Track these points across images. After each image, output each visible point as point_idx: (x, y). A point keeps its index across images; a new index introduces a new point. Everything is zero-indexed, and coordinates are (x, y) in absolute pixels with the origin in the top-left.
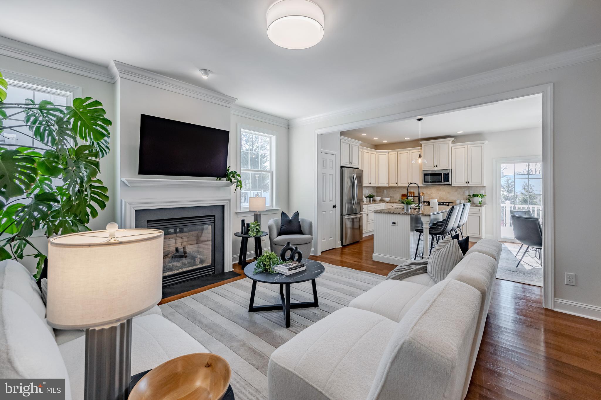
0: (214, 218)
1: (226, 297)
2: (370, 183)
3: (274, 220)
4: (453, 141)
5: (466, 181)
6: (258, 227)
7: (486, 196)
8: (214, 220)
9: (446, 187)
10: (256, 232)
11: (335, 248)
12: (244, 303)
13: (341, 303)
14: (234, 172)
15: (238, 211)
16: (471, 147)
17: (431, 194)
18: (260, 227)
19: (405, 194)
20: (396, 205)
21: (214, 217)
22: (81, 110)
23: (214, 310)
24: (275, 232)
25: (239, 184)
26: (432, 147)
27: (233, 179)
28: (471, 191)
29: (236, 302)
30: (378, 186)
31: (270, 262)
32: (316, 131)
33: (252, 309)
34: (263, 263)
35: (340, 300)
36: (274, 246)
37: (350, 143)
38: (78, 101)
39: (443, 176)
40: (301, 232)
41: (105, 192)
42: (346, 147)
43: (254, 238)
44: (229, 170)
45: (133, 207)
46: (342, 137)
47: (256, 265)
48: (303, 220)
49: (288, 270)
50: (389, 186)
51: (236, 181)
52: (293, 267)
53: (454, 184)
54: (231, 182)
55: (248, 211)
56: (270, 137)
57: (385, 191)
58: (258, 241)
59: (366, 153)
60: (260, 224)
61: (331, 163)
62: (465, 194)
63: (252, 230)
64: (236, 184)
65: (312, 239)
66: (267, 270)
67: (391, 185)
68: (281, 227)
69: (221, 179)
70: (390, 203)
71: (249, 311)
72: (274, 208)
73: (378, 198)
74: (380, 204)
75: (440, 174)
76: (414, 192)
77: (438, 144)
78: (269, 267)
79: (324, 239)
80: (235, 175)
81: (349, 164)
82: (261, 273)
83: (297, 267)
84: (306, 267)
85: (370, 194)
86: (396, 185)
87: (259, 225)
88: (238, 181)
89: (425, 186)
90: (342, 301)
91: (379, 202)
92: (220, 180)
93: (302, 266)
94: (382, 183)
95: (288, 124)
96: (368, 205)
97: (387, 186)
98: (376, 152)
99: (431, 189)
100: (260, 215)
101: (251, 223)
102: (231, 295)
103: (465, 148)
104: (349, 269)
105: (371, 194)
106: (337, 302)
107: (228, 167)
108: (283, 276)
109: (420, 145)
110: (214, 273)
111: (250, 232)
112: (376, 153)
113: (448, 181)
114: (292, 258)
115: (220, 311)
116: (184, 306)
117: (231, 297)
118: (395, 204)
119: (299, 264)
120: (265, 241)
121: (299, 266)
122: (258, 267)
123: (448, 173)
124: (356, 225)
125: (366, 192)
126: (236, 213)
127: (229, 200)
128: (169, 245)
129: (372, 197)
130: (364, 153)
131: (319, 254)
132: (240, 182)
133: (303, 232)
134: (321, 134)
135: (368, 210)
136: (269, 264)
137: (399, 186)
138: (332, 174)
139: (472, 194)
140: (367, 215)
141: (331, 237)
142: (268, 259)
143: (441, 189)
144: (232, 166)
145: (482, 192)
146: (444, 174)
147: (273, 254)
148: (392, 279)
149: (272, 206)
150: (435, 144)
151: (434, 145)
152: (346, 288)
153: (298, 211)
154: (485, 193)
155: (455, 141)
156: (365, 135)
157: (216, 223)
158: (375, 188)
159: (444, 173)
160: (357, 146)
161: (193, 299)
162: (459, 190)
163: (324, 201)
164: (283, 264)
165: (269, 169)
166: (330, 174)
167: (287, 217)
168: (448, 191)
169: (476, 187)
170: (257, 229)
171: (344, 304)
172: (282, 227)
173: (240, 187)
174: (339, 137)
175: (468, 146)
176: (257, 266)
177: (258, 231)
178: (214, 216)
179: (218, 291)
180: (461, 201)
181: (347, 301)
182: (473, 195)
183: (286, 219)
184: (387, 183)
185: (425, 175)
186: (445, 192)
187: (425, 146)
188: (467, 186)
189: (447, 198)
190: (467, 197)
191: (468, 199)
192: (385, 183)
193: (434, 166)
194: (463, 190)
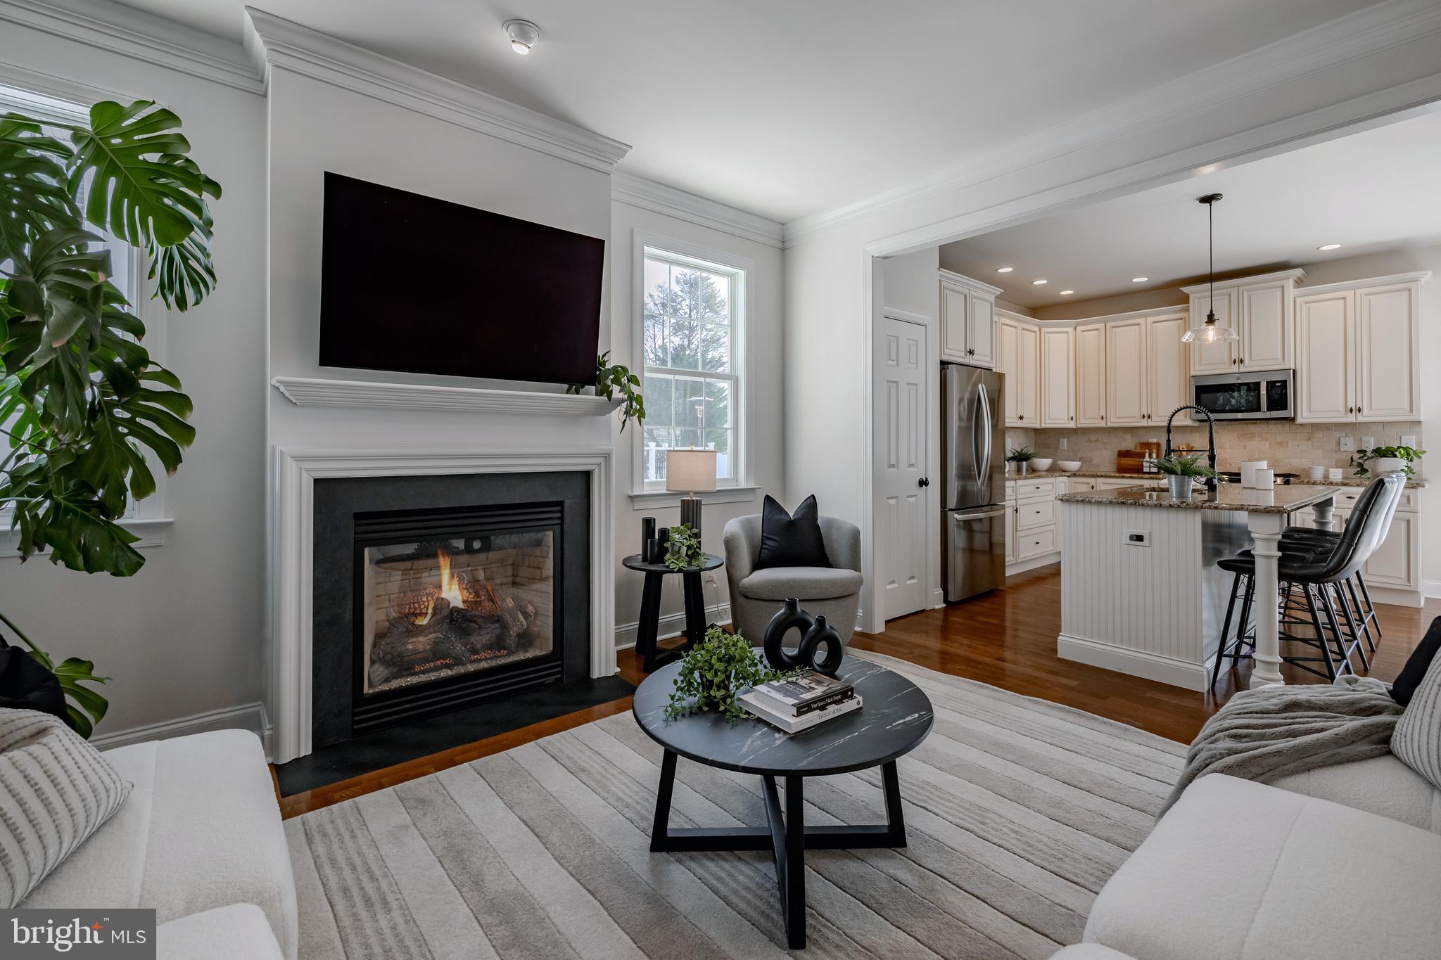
0: (562, 512)
1: (583, 776)
2: (1021, 418)
3: (742, 522)
4: (1299, 279)
5: (1351, 404)
6: (693, 542)
7: (1423, 451)
8: (562, 518)
9: (1274, 428)
10: (687, 555)
11: (924, 611)
12: (639, 807)
13: (990, 837)
14: (619, 372)
15: (636, 492)
16: (1367, 295)
18: (699, 543)
19: (1127, 451)
20: (1104, 484)
21: (559, 508)
22: (114, 141)
23: (536, 831)
24: (744, 558)
25: (635, 408)
26: (1226, 301)
27: (615, 389)
28: (1364, 437)
29: (613, 801)
30: (1044, 426)
31: (728, 673)
32: (867, 249)
33: (663, 841)
34: (702, 676)
35: (982, 820)
36: (741, 600)
37: (966, 291)
38: (106, 111)
39: (1263, 392)
40: (822, 560)
41: (181, 413)
42: (955, 305)
43: (681, 575)
44: (605, 365)
45: (307, 470)
46: (945, 272)
47: (675, 682)
48: (830, 523)
49: (794, 710)
50: (1079, 426)
51: (626, 396)
52: (815, 700)
53: (1305, 415)
54: (609, 397)
55: (665, 492)
56: (731, 276)
57: (1064, 443)
58: (693, 583)
59: (1006, 327)
60: (700, 533)
61: (913, 348)
62: (1343, 448)
63: (676, 548)
64: (624, 405)
65: (860, 582)
66: (717, 705)
67: (1084, 423)
68: (763, 543)
69: (581, 390)
70: (1084, 476)
71: (654, 848)
72: (742, 485)
73: (1043, 463)
74: (1051, 480)
75: (1255, 386)
77: (1245, 293)
78: (723, 692)
79: (893, 582)
80: (624, 380)
81: (963, 354)
82: (694, 713)
83: (829, 701)
84: (860, 698)
85: (1019, 450)
86: (1103, 424)
87: (696, 534)
88: (631, 398)
89: (1197, 424)
90: (992, 828)
91: (1045, 473)
92: (577, 393)
93: (847, 694)
94: (1058, 415)
95: (784, 237)
96: (1020, 482)
97: (1072, 425)
98: (1037, 325)
99: (1217, 433)
100: (698, 503)
101: (673, 528)
102: (599, 769)
103: (1344, 298)
104: (988, 688)
105: (1022, 450)
106: (976, 829)
107: (600, 353)
108: (777, 735)
109: (1185, 299)
110: (561, 679)
111: (668, 556)
112: (1036, 329)
113: (1284, 406)
114: (804, 659)
115: (555, 838)
116: (444, 801)
117: (599, 778)
118: (1100, 479)
119: (836, 686)
120: (715, 584)
121: (837, 695)
122: (682, 689)
123: (1284, 383)
124: (980, 541)
125: (1012, 445)
126: (632, 498)
127: (607, 457)
128: (390, 594)
129: (1026, 460)
131: (879, 628)
132: (639, 400)
133: (831, 560)
134: (885, 258)
135: (1019, 497)
136: (723, 681)
137: (1109, 425)
138: (916, 385)
139: (1370, 446)
140: (1016, 510)
141: (912, 578)
142: (720, 660)
143: (1253, 435)
144: (612, 350)
145: (1409, 441)
146: (1271, 385)
147: (738, 641)
148: (1227, 770)
149: (736, 479)
150: (1234, 292)
151: (1230, 295)
152: (995, 765)
153: (813, 496)
154: (1419, 443)
155: (1302, 281)
156: (1010, 269)
157: (565, 526)
158: (1033, 432)
159: (1267, 382)
160: (987, 301)
161: (479, 773)
162: (1319, 435)
163: (892, 466)
164: (774, 683)
165: (728, 371)
166: (908, 384)
167: (782, 511)
168: (1279, 439)
169: (1386, 423)
170: (689, 547)
171: (1000, 842)
172: (767, 542)
173: (639, 417)
174: (933, 272)
175: (1359, 291)
176: (679, 683)
177: (694, 554)
178: (561, 504)
179: (560, 750)
180: (1331, 470)
181: (1012, 831)
182: (1377, 450)
183: (778, 517)
184: (1072, 419)
185: (1201, 390)
186: (1268, 443)
187: (1200, 300)
188: (1354, 421)
189: (1276, 462)
190: (1352, 458)
191: (1354, 463)
192: (1066, 418)
193: (1233, 360)
194: (1337, 435)
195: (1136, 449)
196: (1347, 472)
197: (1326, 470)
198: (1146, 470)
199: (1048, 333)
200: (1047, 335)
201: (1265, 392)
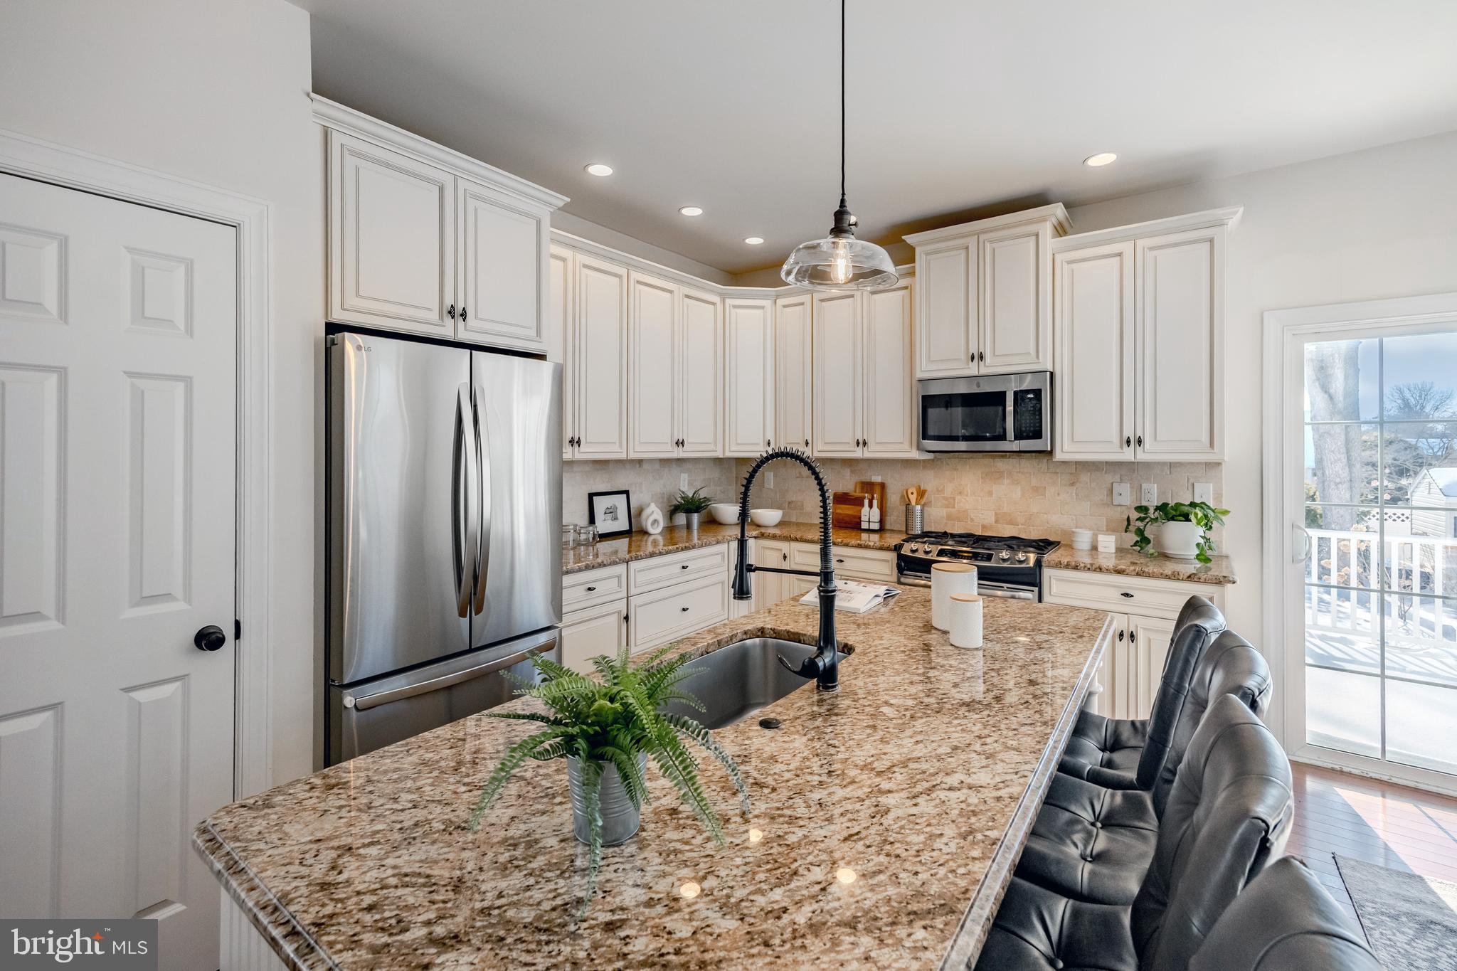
4: (1062, 220)
5: (1128, 432)
7: (1226, 512)
9: (1026, 464)
16: (1152, 249)
17: (958, 498)
19: (846, 494)
20: (799, 552)
28: (1145, 486)
30: (729, 454)
37: (444, 178)
39: (1010, 408)
53: (1066, 448)
57: (759, 478)
62: (1117, 500)
74: (719, 547)
75: (999, 398)
76: (883, 486)
77: (988, 245)
81: (432, 316)
89: (931, 456)
94: (748, 440)
96: (637, 565)
98: (718, 294)
99: (956, 470)
103: (1120, 255)
109: (911, 255)
112: (716, 299)
113: (1037, 434)
118: (795, 545)
123: (1037, 393)
129: (697, 510)
130: (639, 287)
135: (634, 591)
137: (817, 455)
139: (1153, 501)
140: (627, 618)
143: (1000, 475)
145: (1204, 493)
146: (1019, 396)
150: (972, 242)
151: (967, 248)
154: (1218, 496)
155: (1064, 229)
158: (730, 462)
159: (1016, 393)
160: (527, 215)
162: (1085, 477)
168: (1034, 482)
169: (1172, 465)
175: (1140, 243)
180: (1100, 536)
182: (1162, 508)
184: (769, 443)
185: (928, 402)
186: (1019, 488)
187: (929, 257)
188: (1133, 460)
189: (1030, 519)
190: (1128, 519)
191: (1132, 528)
192: (762, 444)
193: (970, 354)
194: (1109, 478)
195: (855, 492)
196: (1121, 538)
197: (1094, 534)
198: (865, 526)
199: (735, 307)
200: (734, 311)
201: (1012, 408)
